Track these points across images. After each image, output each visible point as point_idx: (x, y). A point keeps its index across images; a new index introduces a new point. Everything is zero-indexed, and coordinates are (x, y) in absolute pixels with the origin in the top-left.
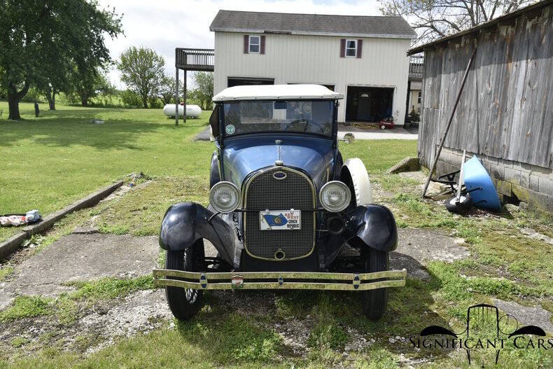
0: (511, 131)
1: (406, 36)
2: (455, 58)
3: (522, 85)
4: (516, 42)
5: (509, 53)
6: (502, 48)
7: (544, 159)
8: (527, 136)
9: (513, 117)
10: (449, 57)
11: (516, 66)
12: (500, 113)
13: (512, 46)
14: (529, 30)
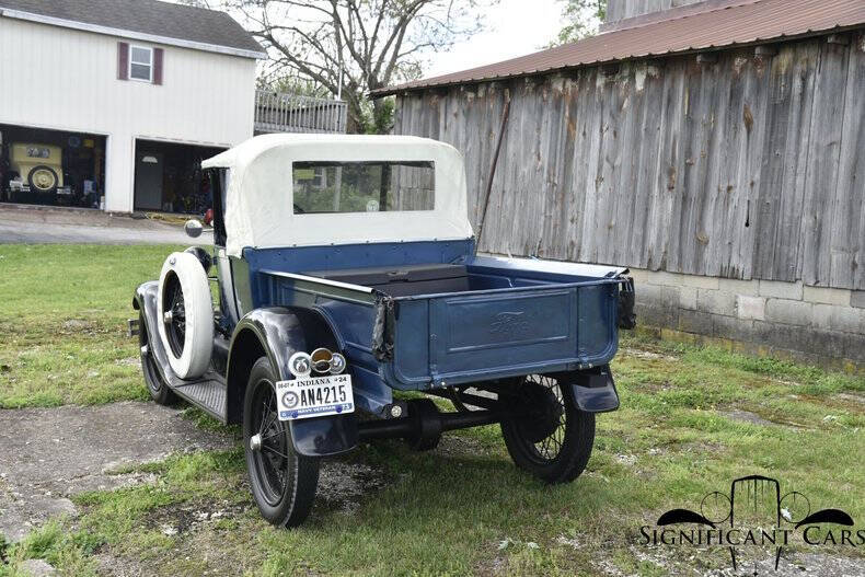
0: (582, 222)
1: (248, 53)
2: (467, 113)
3: (596, 160)
4: (582, 101)
5: (570, 114)
6: (557, 106)
7: (639, 257)
8: (610, 228)
9: (584, 202)
10: (455, 110)
11: (584, 134)
12: (560, 196)
13: (574, 107)
14: (599, 88)
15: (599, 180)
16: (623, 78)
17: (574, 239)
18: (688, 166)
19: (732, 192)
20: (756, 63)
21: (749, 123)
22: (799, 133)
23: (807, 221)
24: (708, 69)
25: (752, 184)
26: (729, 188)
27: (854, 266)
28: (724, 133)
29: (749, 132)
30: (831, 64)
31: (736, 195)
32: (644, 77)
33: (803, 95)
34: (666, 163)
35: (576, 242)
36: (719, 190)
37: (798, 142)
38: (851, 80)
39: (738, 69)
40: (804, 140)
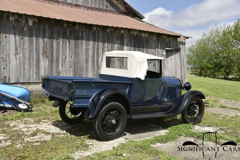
0: (10, 69)
3: (14, 46)
9: (10, 62)
14: (12, 21)
15: (16, 54)
16: (23, 20)
17: (6, 75)
18: (52, 51)
19: (66, 59)
20: (70, 26)
21: (69, 42)
22: (82, 46)
23: (84, 66)
24: (56, 25)
25: (71, 57)
26: (65, 58)
27: (94, 75)
28: (63, 43)
29: (69, 44)
30: (87, 31)
31: (67, 59)
32: (32, 22)
33: (82, 37)
34: (44, 50)
35: (7, 76)
36: (62, 58)
37: (82, 47)
38: (91, 35)
39: (65, 27)
40: (83, 47)
